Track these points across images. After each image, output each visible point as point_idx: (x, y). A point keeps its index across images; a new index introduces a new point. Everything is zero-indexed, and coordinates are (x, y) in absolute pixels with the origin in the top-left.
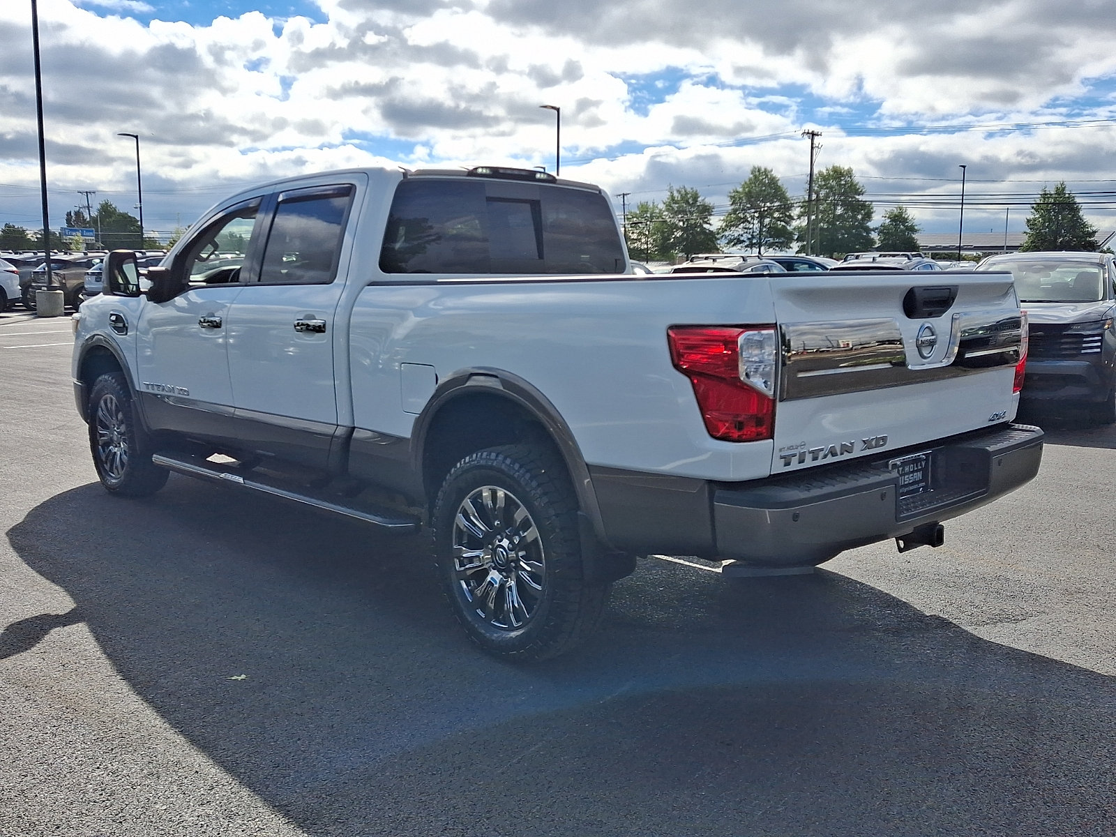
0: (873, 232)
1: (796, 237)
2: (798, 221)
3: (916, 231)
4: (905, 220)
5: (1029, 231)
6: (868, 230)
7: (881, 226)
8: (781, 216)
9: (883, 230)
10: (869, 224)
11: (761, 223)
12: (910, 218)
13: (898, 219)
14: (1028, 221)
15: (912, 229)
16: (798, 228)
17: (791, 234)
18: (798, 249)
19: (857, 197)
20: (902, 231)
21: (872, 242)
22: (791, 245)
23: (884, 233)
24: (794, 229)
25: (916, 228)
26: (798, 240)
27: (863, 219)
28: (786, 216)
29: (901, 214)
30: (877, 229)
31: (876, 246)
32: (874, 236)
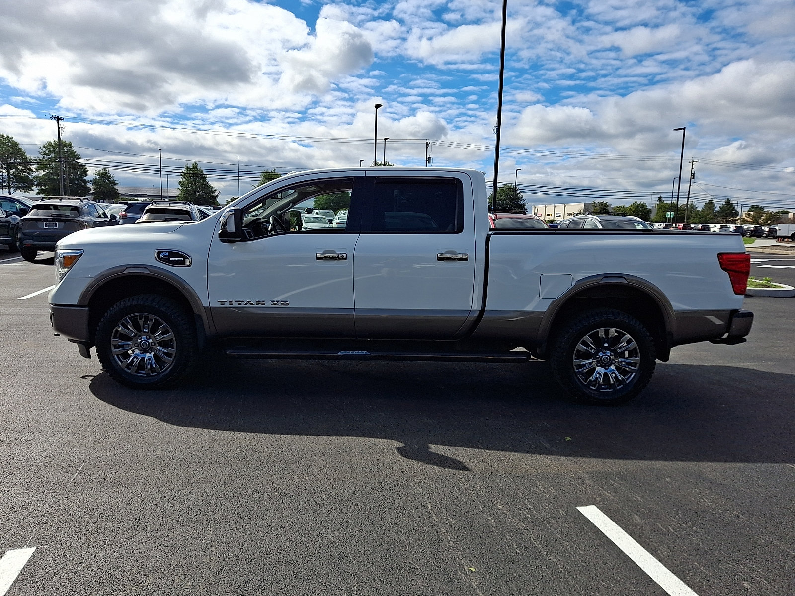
0: (88, 184)
1: (36, 183)
2: (37, 173)
3: (116, 184)
4: (109, 177)
5: (181, 188)
6: (85, 182)
7: (94, 179)
8: (23, 168)
9: (95, 182)
10: (85, 178)
11: (9, 172)
12: (112, 176)
13: (104, 175)
14: (180, 182)
15: (114, 183)
16: (37, 177)
17: (32, 180)
18: (37, 191)
19: (76, 161)
20: (107, 183)
21: (89, 189)
22: (33, 188)
23: (96, 185)
24: (34, 178)
25: (116, 182)
26: (37, 185)
27: (81, 175)
28: (28, 169)
29: (106, 173)
30: (91, 181)
31: (92, 192)
32: (89, 185)
